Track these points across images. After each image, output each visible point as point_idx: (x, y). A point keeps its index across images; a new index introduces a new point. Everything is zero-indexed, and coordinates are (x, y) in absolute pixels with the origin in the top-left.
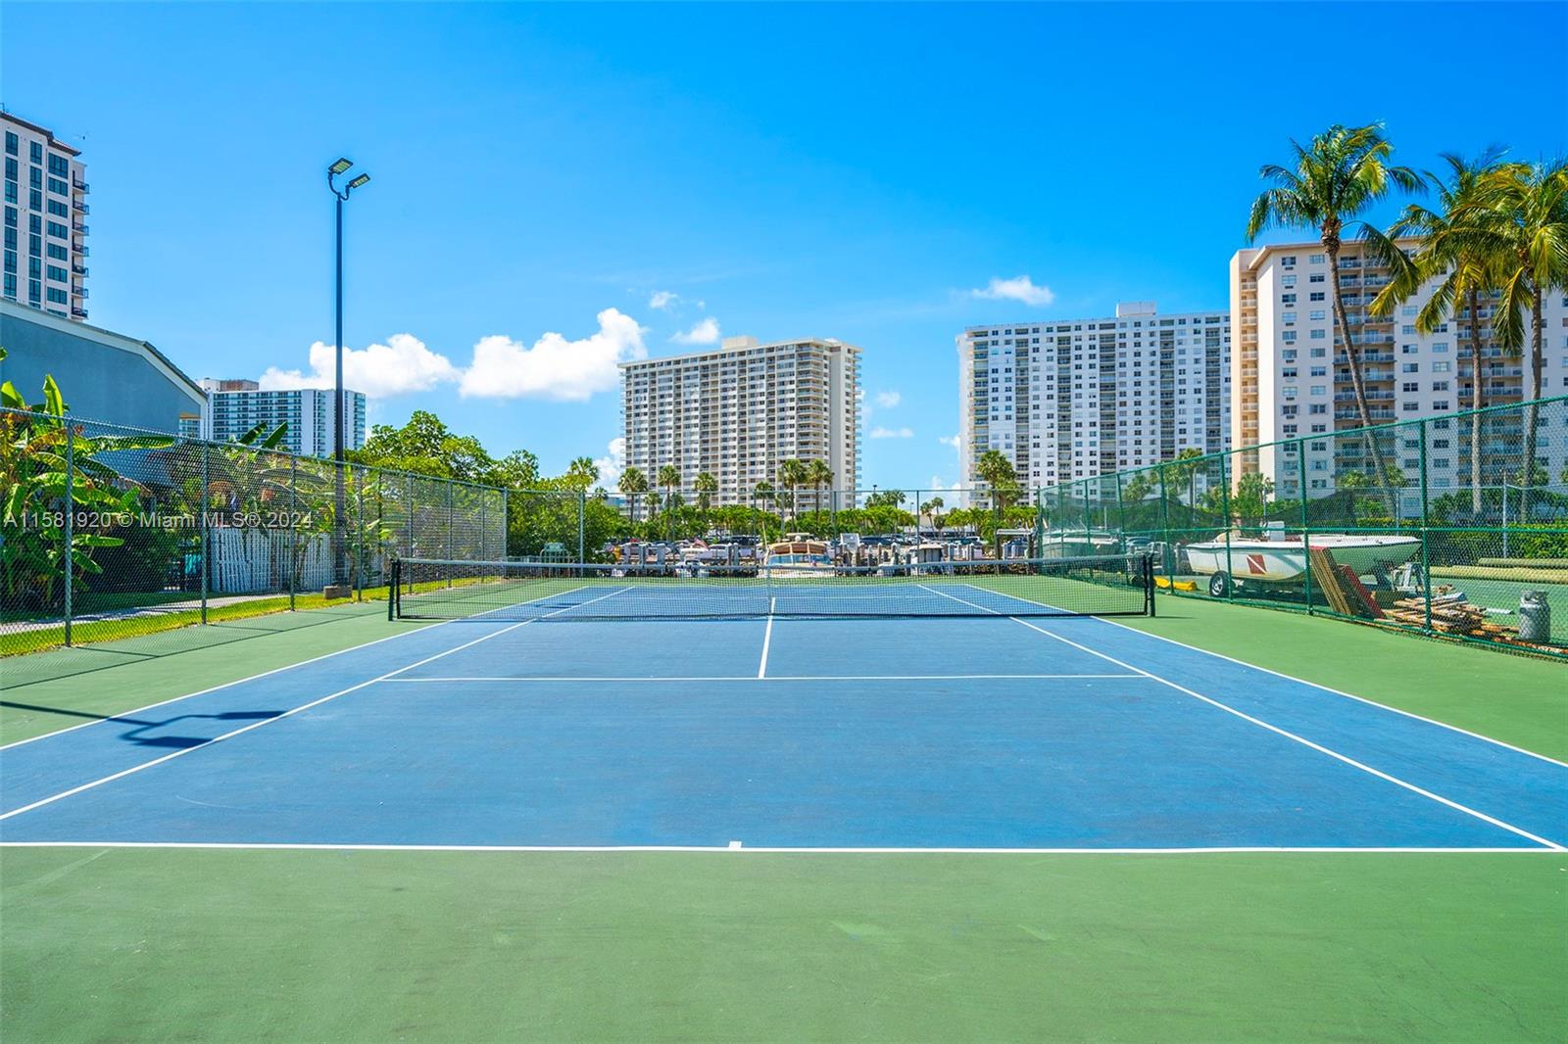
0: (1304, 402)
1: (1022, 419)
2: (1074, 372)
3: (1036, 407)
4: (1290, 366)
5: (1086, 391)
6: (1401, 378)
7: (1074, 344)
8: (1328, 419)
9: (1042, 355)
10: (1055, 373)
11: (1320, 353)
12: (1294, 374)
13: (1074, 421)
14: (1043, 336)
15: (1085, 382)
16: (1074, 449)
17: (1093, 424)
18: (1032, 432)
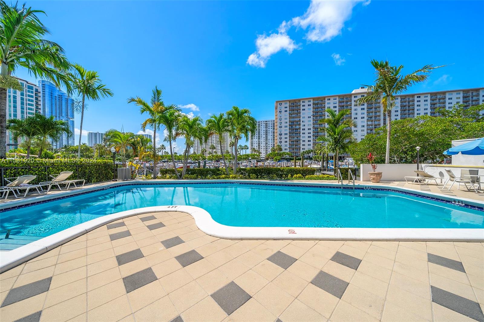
0: (283, 133)
1: (259, 139)
2: (268, 130)
3: (262, 136)
4: (281, 125)
5: (270, 133)
6: (302, 127)
7: (268, 124)
8: (288, 136)
9: (262, 127)
10: (265, 130)
11: (287, 123)
12: (281, 127)
13: (268, 138)
14: (263, 123)
15: (270, 131)
16: (268, 144)
17: (272, 139)
18: (261, 141)
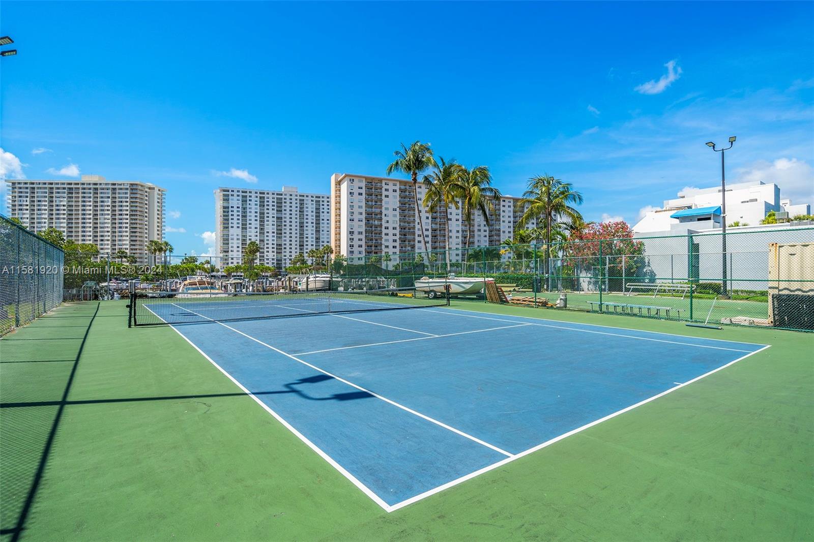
0: (356, 230)
1: (244, 228)
2: (266, 211)
3: (250, 224)
4: (352, 217)
5: (270, 219)
7: (266, 200)
9: (253, 203)
10: (258, 211)
11: (361, 214)
12: (353, 220)
13: (266, 231)
14: (253, 195)
15: (270, 215)
16: (266, 242)
17: (274, 233)
18: (248, 234)
